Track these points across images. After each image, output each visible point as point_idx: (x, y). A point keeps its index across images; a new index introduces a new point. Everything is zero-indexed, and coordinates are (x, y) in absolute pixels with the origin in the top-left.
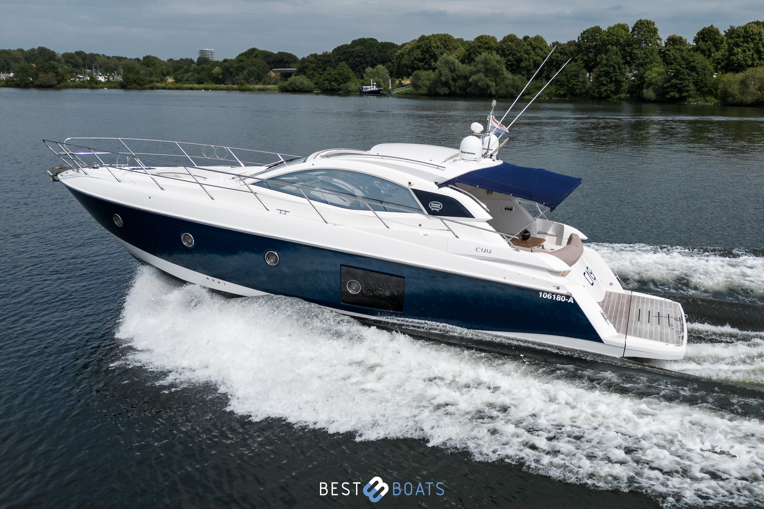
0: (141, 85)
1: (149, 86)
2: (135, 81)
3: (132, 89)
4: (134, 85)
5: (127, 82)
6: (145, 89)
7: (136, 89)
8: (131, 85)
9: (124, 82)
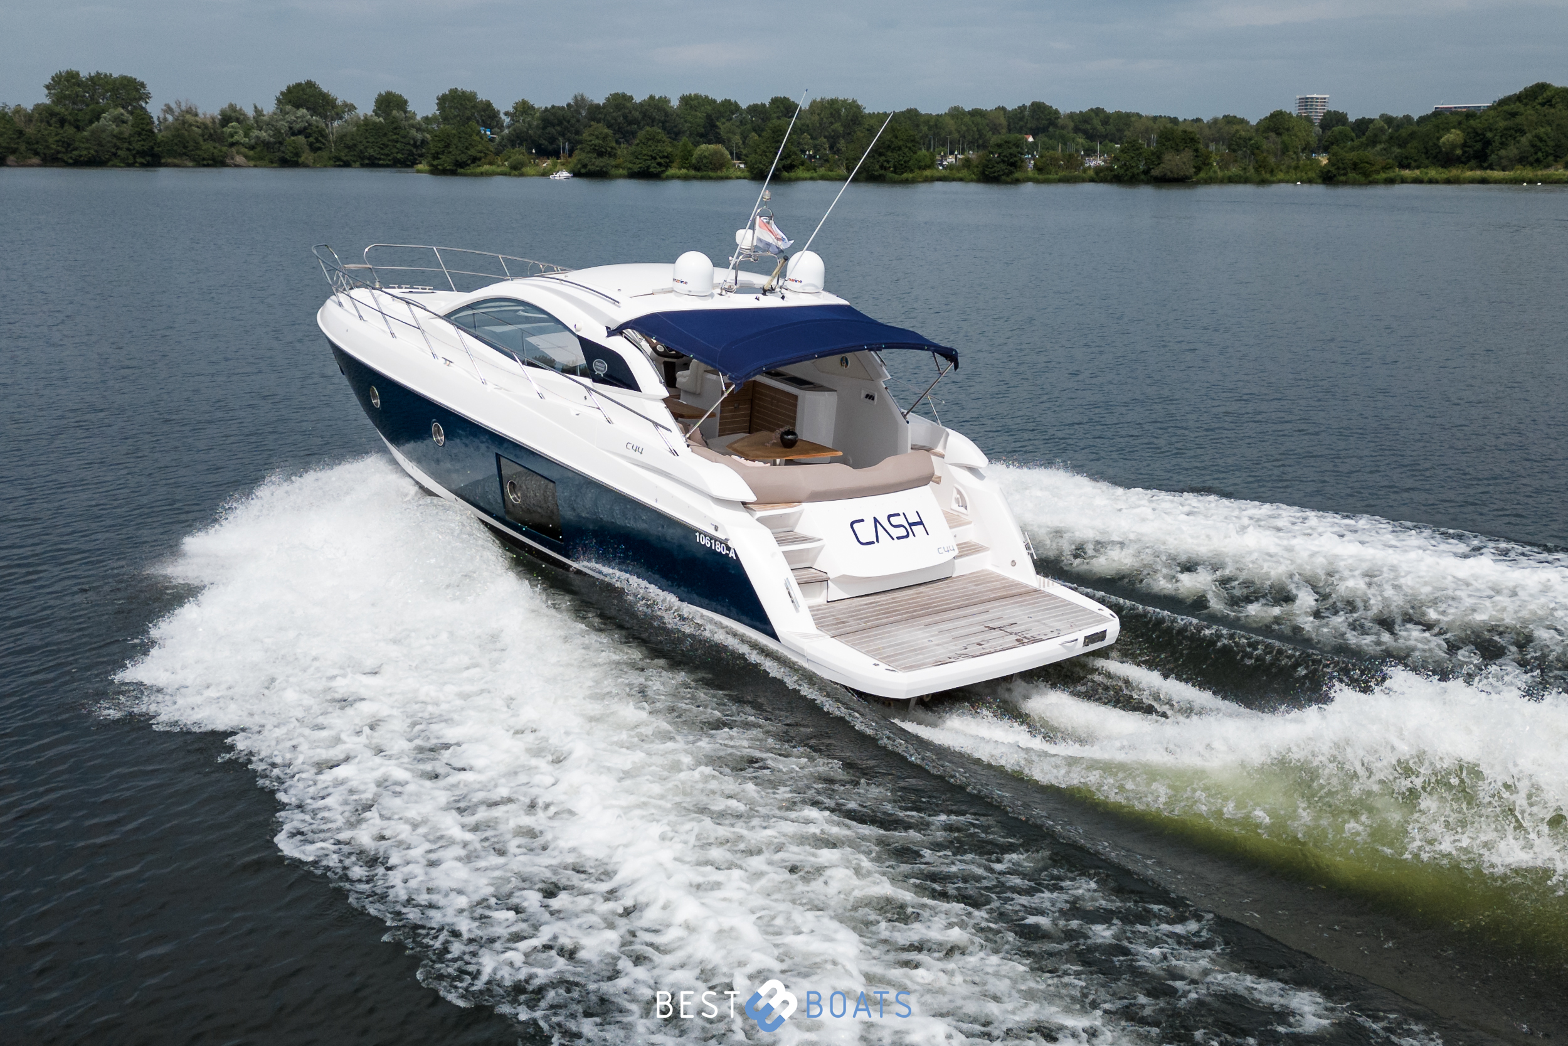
0: (1366, 175)
1: (1383, 175)
2: (1355, 166)
3: (1345, 183)
4: (1352, 175)
5: (1338, 168)
6: (1375, 182)
7: (1354, 183)
8: (1345, 175)
9: (1332, 169)
